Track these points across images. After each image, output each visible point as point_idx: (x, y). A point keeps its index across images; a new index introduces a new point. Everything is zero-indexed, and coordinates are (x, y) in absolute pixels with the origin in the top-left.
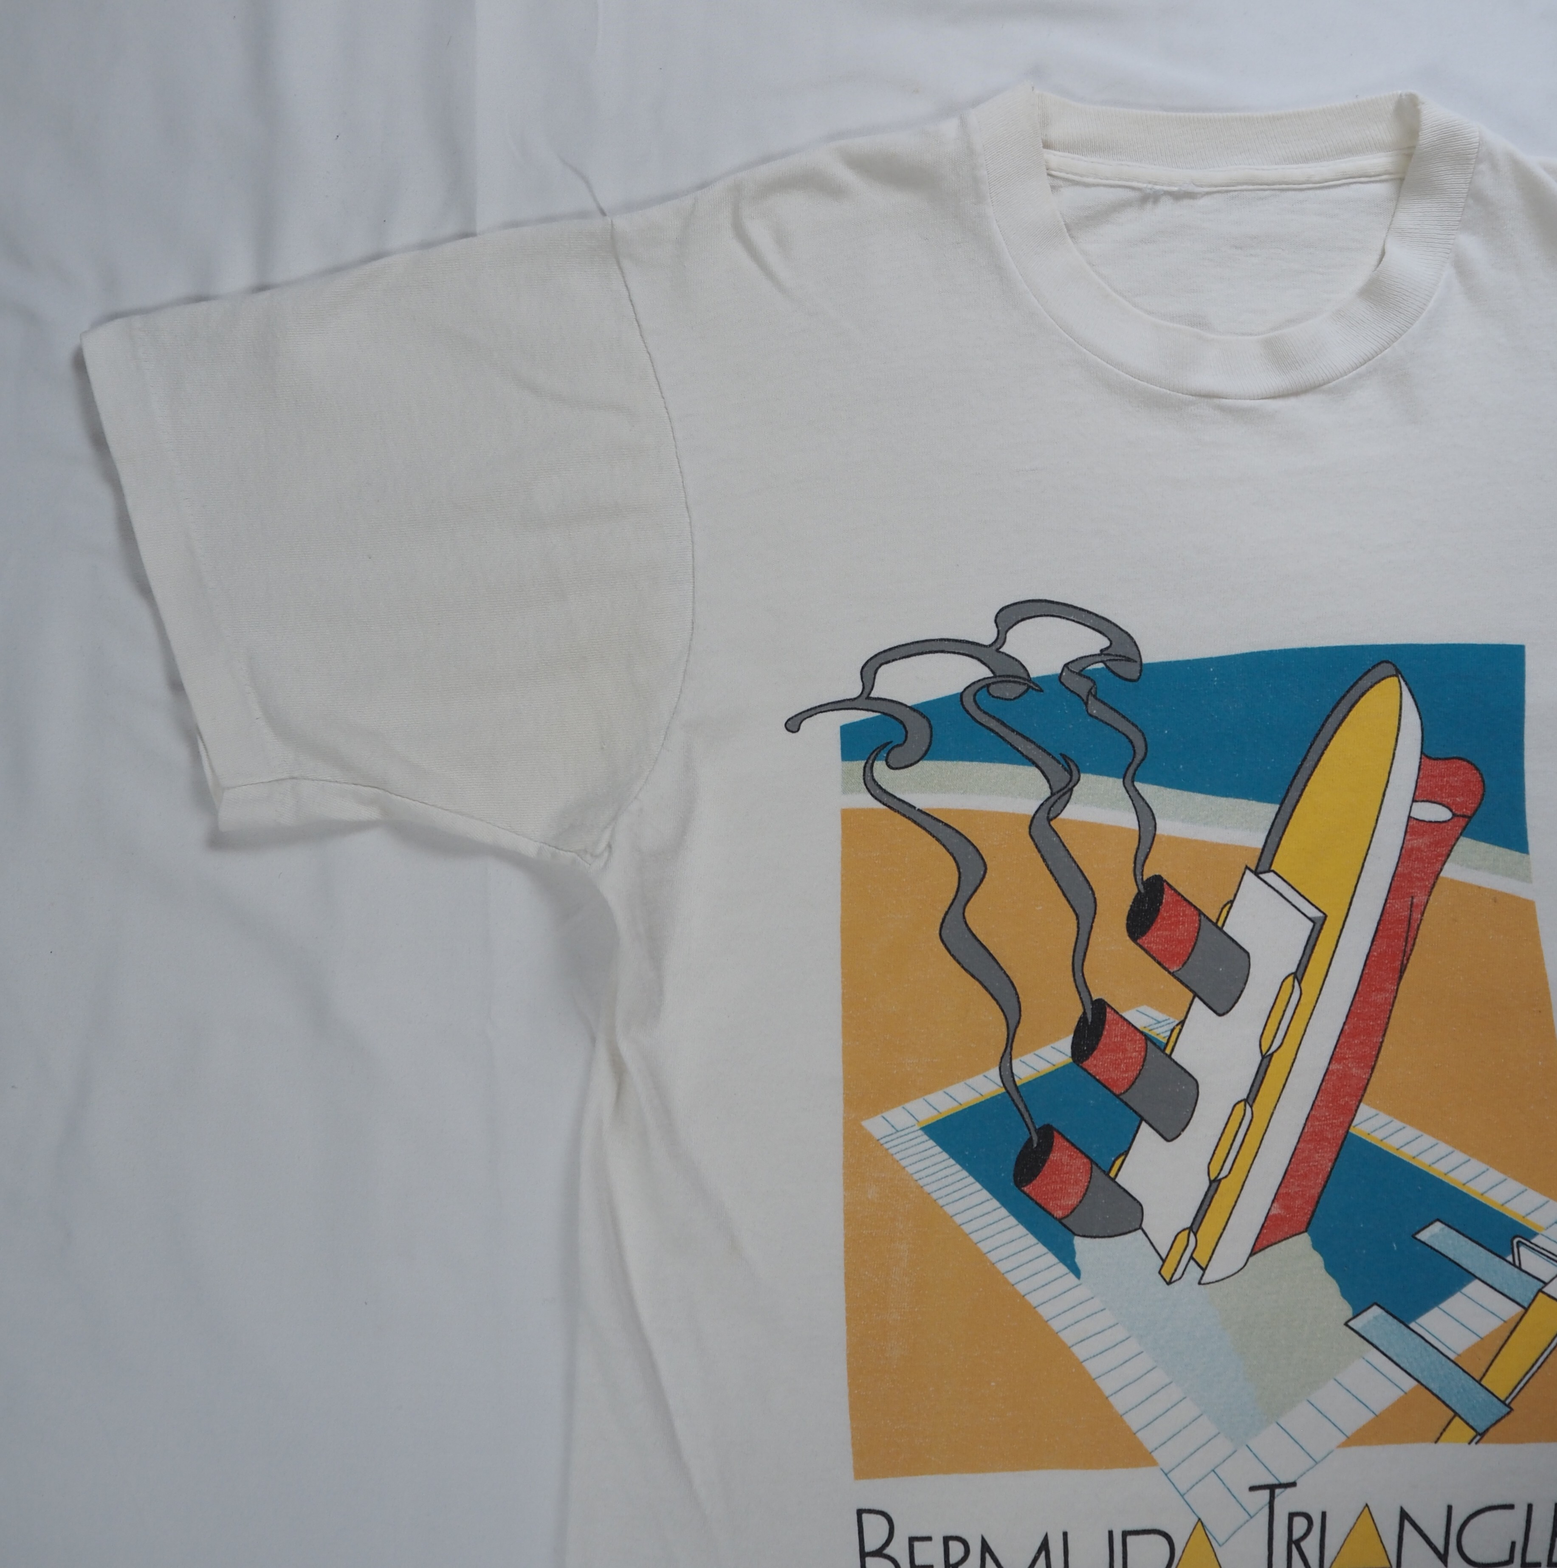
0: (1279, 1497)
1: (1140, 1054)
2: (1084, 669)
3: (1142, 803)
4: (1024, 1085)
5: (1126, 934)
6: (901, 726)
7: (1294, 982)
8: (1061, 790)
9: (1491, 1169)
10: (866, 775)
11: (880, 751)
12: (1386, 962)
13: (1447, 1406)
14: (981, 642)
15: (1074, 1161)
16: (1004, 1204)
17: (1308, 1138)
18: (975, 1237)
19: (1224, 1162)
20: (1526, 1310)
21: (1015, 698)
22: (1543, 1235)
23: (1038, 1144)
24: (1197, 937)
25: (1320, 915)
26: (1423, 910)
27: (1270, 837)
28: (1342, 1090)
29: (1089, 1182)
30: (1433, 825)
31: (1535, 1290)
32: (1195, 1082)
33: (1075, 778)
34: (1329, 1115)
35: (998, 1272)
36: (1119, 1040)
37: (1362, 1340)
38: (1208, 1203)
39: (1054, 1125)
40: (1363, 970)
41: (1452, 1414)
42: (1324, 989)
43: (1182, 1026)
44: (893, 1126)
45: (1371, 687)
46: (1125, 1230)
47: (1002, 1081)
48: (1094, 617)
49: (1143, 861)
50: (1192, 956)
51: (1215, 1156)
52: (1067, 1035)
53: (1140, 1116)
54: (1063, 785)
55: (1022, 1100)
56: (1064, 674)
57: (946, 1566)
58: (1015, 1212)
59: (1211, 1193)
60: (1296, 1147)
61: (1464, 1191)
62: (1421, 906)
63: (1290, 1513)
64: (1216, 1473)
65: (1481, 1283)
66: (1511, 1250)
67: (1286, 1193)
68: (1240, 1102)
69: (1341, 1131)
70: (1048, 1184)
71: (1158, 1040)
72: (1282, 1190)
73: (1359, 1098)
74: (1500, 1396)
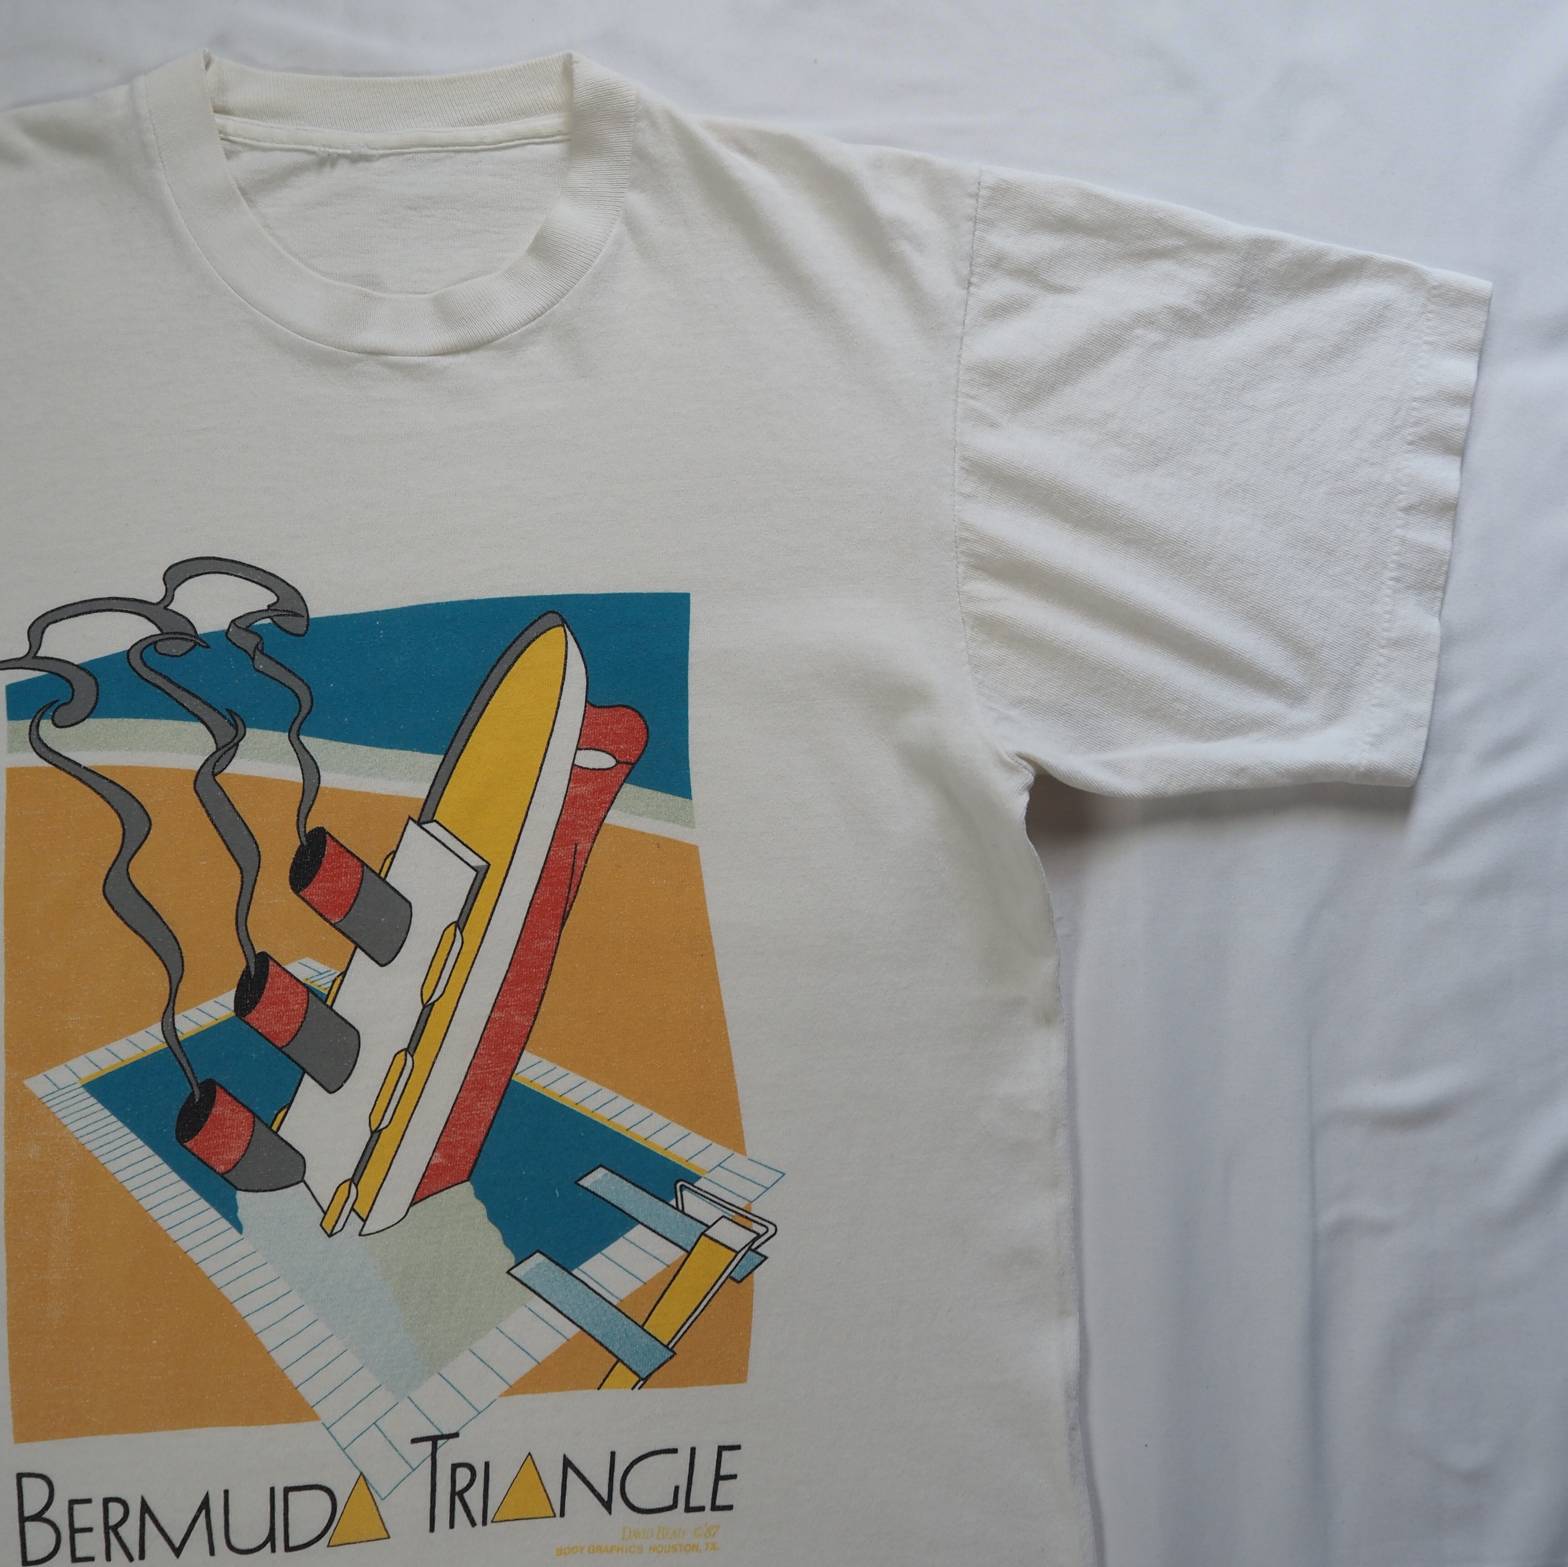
0: (441, 1448)
1: (302, 1006)
2: (251, 624)
3: (307, 756)
4: (186, 1040)
5: (289, 886)
6: (68, 685)
7: (455, 930)
8: (227, 745)
9: (655, 1115)
10: (32, 733)
11: (46, 710)
12: (549, 909)
13: (610, 1352)
14: (149, 600)
15: (236, 1116)
16: (166, 1160)
17: (470, 1087)
18: (136, 1194)
19: (385, 1111)
20: (689, 1253)
21: (182, 655)
22: (705, 1178)
23: (200, 1099)
24: (360, 888)
25: (484, 863)
26: (586, 856)
27: (434, 786)
28: (505, 1038)
29: (252, 1136)
30: (595, 773)
31: (698, 1235)
32: (356, 1033)
33: (241, 732)
34: (492, 1063)
35: (160, 1229)
36: (281, 992)
37: (524, 1287)
38: (369, 1154)
39: (216, 1080)
40: (526, 918)
41: (615, 1360)
42: (486, 938)
43: (344, 978)
44: (55, 1085)
45: (537, 637)
46: (287, 1184)
47: (165, 1037)
48: (262, 573)
49: (305, 814)
50: (354, 907)
51: (376, 1106)
52: (231, 990)
53: (302, 1068)
54: (228, 740)
55: (185, 1055)
56: (231, 630)
57: (105, 1529)
58: (177, 1168)
59: (372, 1144)
60: (458, 1095)
61: (628, 1136)
62: (585, 853)
63: (453, 1465)
64: (377, 1426)
65: (643, 1227)
66: (674, 1194)
67: (447, 1142)
68: (402, 1051)
69: (503, 1079)
70: (210, 1139)
71: (319, 991)
72: (442, 1140)
73: (522, 1046)
74: (662, 1341)
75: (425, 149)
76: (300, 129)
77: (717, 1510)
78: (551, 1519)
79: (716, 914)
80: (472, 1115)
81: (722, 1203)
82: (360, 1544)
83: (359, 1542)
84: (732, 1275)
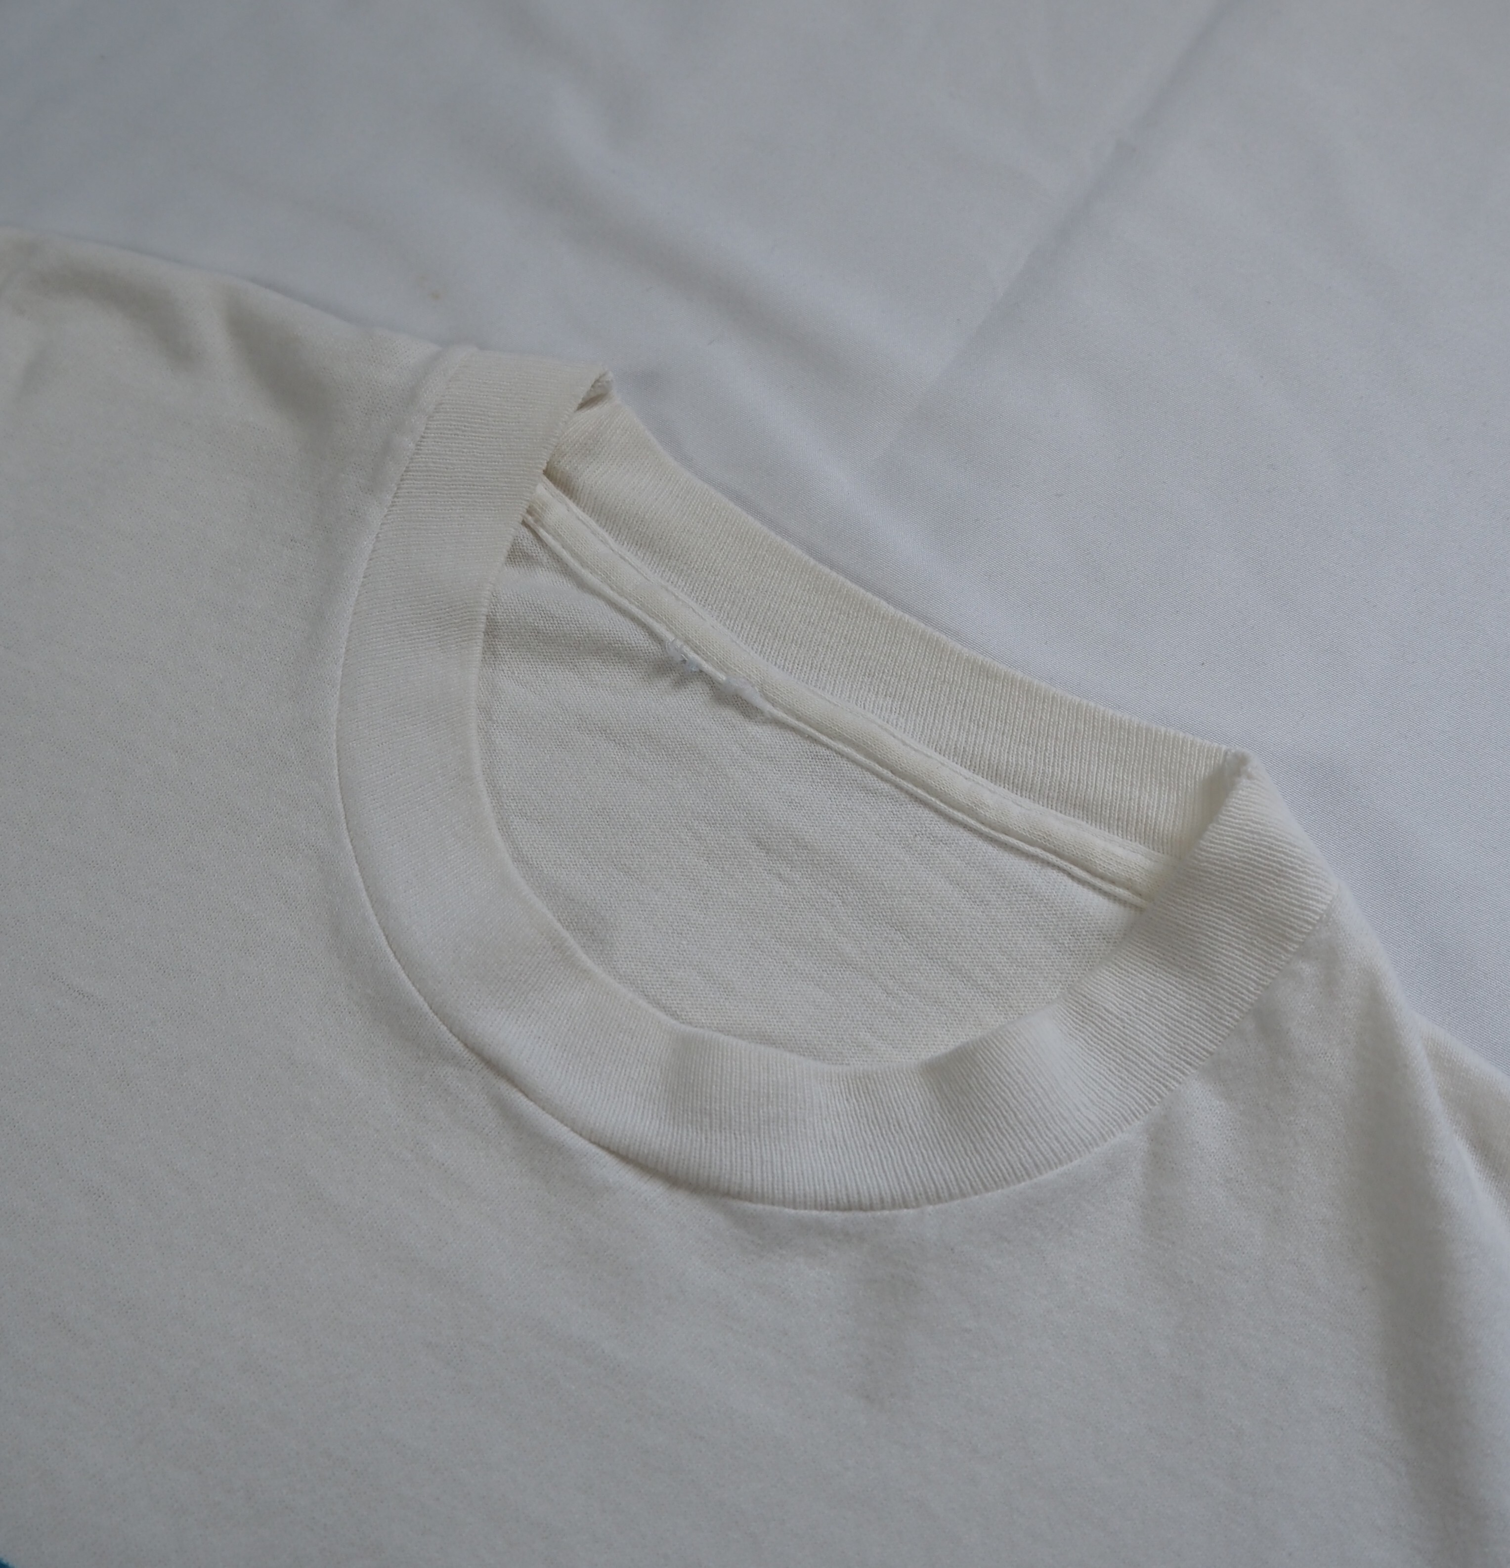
75: (860, 757)
76: (667, 590)
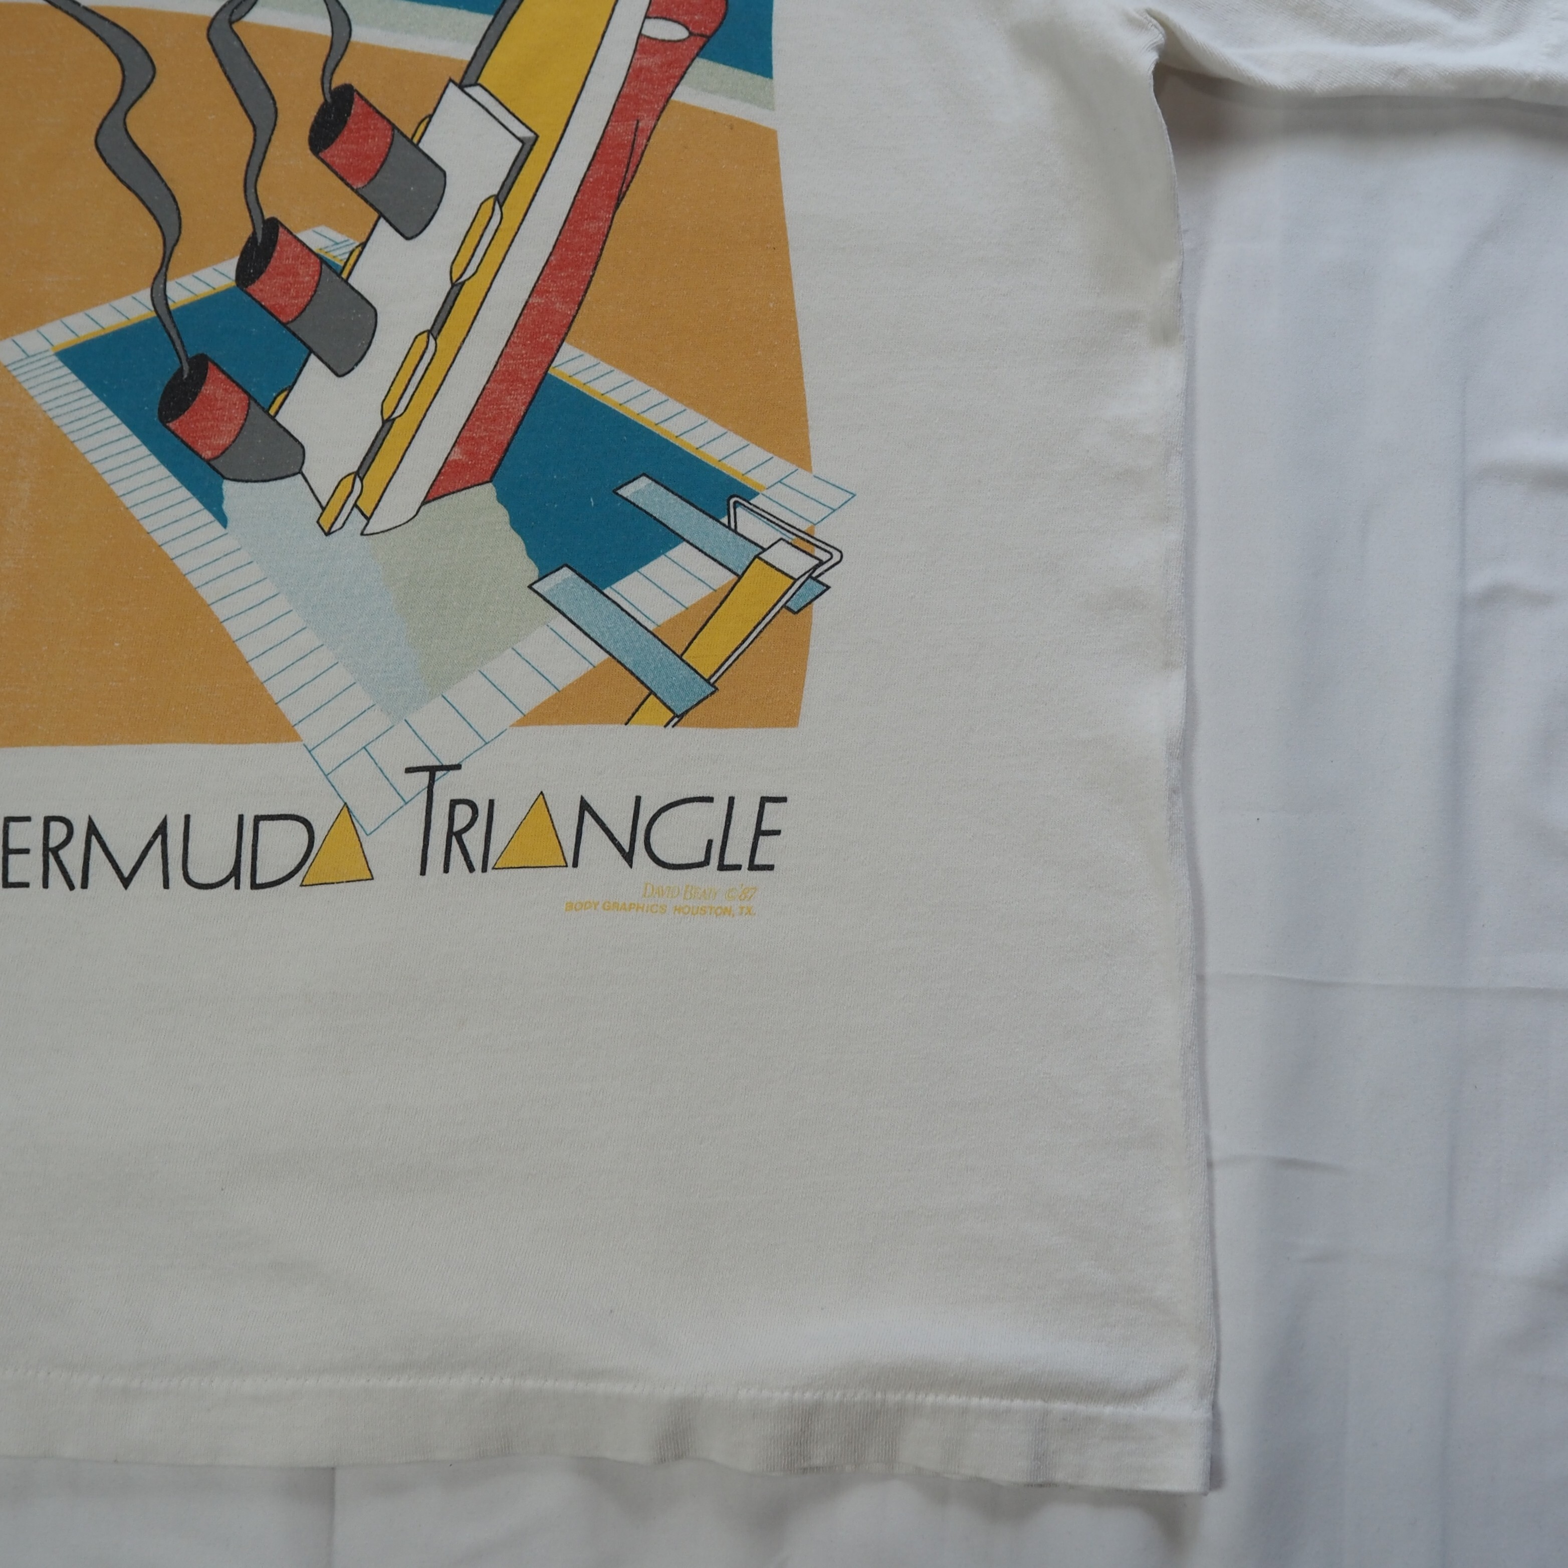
0: (439, 781)
1: (313, 278)
3: (339, 11)
4: (177, 310)
5: (307, 147)
7: (494, 204)
9: (710, 422)
12: (603, 188)
13: (642, 683)
15: (230, 396)
16: (145, 442)
17: (500, 378)
18: (108, 478)
19: (400, 398)
20: (740, 577)
22: (763, 494)
23: (190, 376)
24: (388, 153)
25: (532, 134)
26: (649, 135)
27: (480, 49)
28: (543, 326)
29: (245, 420)
30: (666, 44)
31: (751, 557)
32: (373, 310)
34: (526, 354)
35: (133, 518)
36: (290, 262)
37: (547, 604)
38: (378, 445)
39: (209, 355)
40: (576, 196)
41: (647, 692)
42: (528, 215)
43: (363, 248)
44: (24, 351)
46: (282, 474)
47: (153, 305)
49: (332, 69)
50: (380, 173)
51: (390, 393)
52: (233, 257)
53: (309, 348)
55: (175, 326)
57: (44, 851)
58: (157, 451)
59: (383, 434)
60: (485, 386)
61: (677, 444)
62: (648, 130)
63: (451, 801)
64: (367, 751)
65: (688, 545)
66: (726, 511)
67: (470, 437)
68: (423, 332)
69: (538, 372)
70: (198, 420)
71: (334, 263)
72: (466, 434)
73: (562, 337)
74: (702, 674)
77: (756, 870)
78: (561, 868)
79: (791, 205)
80: (499, 409)
81: (781, 523)
82: (339, 884)
83: (337, 883)
84: (787, 605)
